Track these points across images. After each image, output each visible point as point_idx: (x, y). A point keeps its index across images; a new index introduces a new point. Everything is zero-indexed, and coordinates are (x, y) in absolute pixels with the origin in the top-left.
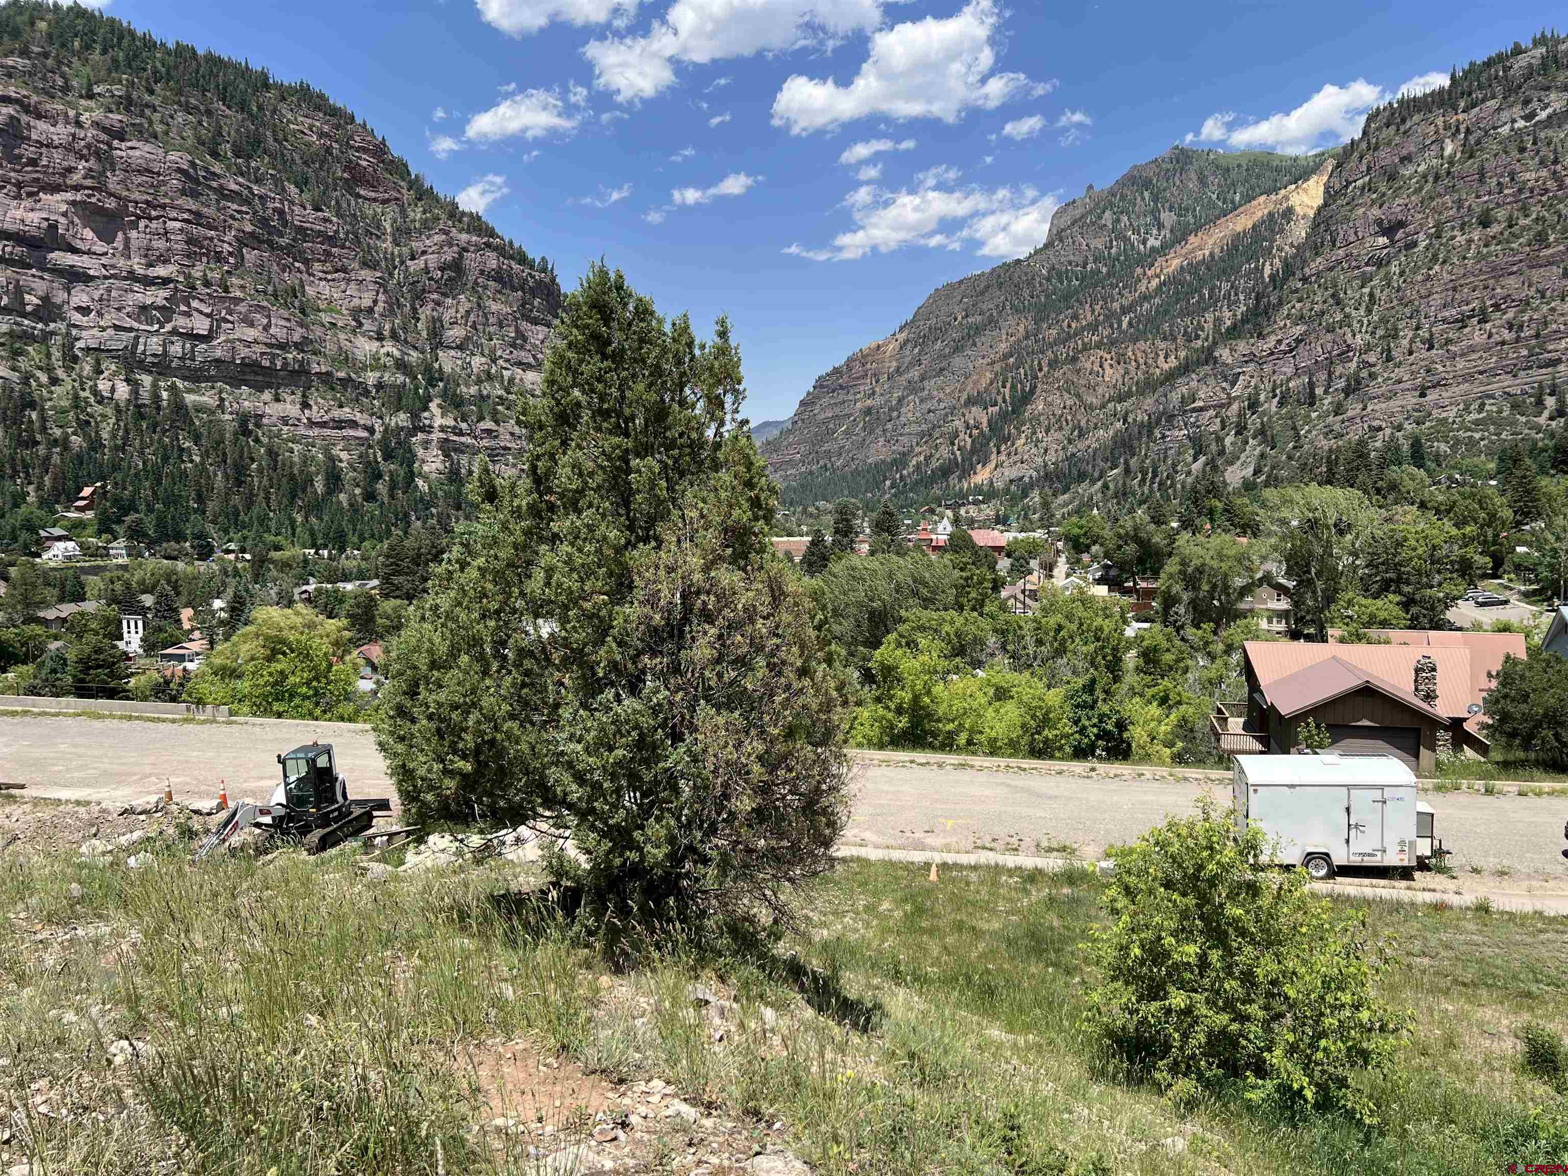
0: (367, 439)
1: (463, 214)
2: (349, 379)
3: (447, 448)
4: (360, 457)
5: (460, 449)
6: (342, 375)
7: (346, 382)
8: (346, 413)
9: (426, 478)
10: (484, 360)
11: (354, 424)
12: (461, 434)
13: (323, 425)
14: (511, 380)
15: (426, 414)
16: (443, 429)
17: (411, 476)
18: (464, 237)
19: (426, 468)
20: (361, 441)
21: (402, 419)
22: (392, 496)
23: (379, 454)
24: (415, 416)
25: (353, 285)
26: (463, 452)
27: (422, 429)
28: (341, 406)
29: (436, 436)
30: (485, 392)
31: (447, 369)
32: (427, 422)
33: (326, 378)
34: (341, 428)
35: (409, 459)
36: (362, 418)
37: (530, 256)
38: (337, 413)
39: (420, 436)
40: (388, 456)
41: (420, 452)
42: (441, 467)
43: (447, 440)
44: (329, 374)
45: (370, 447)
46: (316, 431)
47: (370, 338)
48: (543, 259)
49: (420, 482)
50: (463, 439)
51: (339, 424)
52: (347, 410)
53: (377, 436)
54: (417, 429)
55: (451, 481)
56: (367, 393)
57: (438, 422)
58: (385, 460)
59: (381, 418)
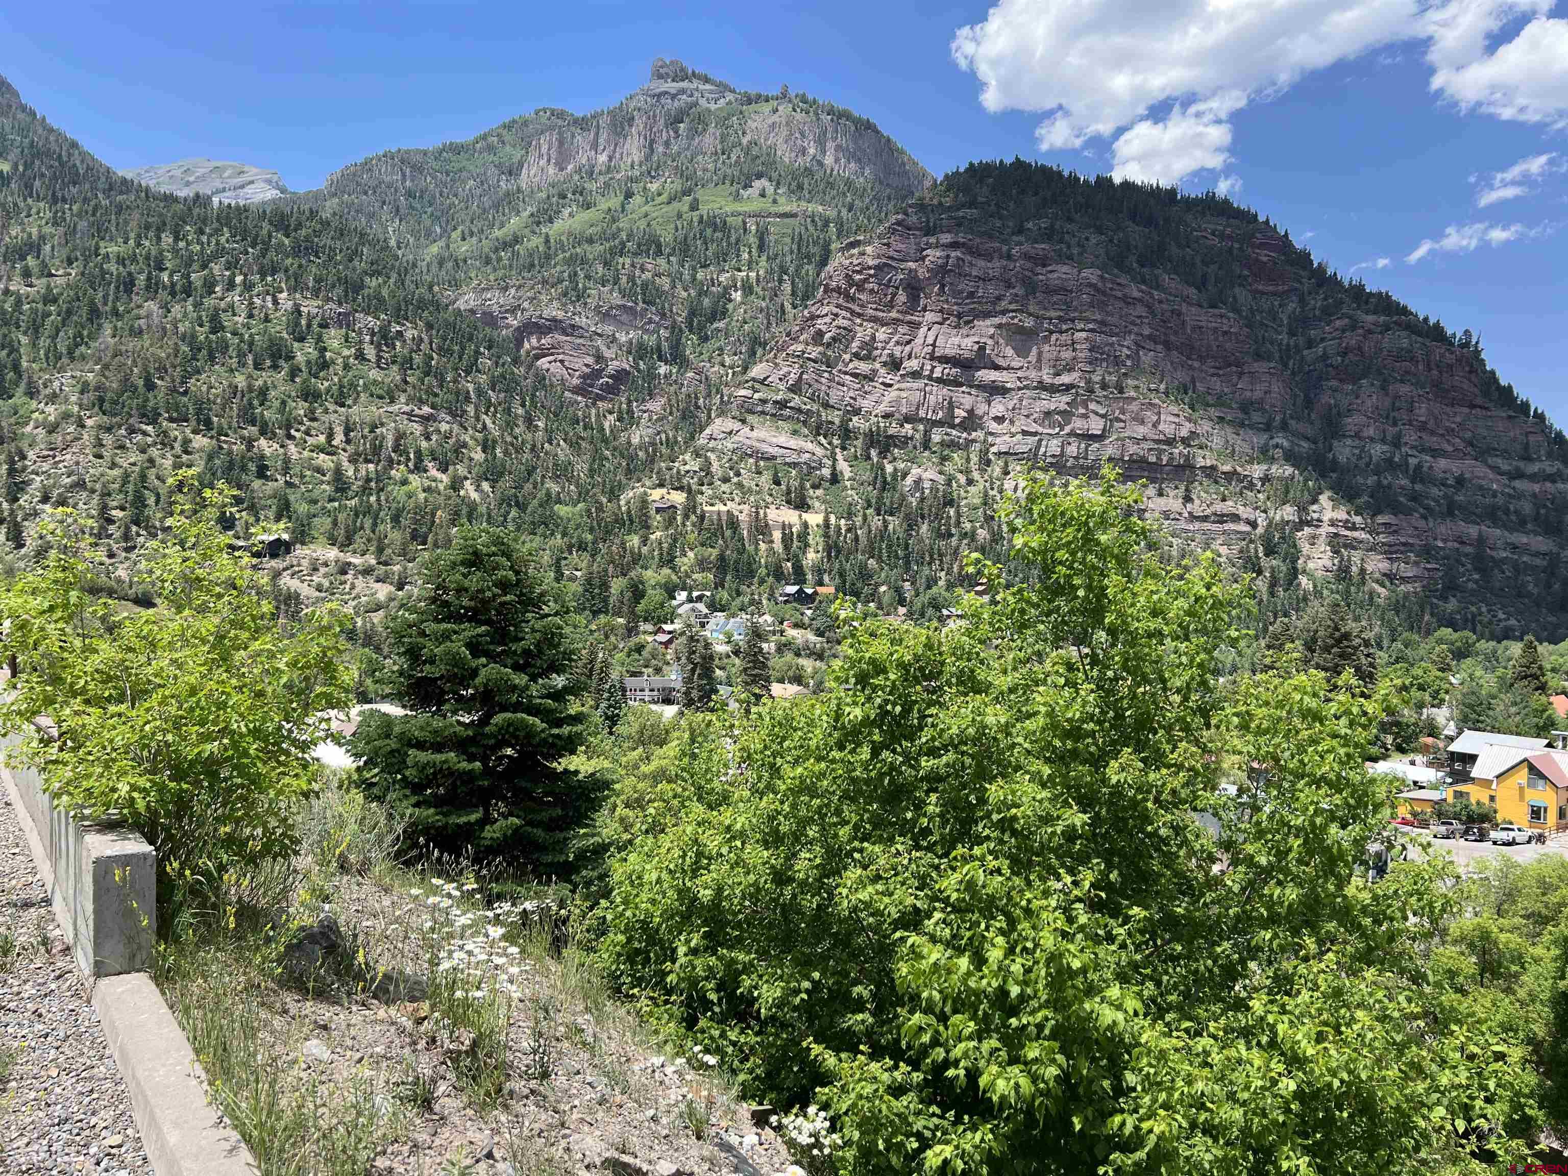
0: (1248, 533)
1: (1371, 294)
2: (1235, 472)
3: (1336, 544)
4: (1241, 552)
5: (1351, 545)
6: (1227, 468)
7: (1231, 476)
8: (1229, 506)
9: (1311, 577)
10: (1385, 448)
11: (1235, 518)
12: (1354, 528)
13: (1205, 519)
14: (1419, 467)
15: (1315, 507)
16: (1333, 523)
17: (1294, 573)
18: (1371, 318)
19: (1311, 565)
20: (1243, 536)
21: (1288, 512)
22: (1272, 594)
23: (1261, 549)
24: (1302, 509)
25: (1246, 378)
26: (1355, 548)
27: (1309, 524)
28: (1224, 500)
29: (1325, 530)
30: (1385, 482)
31: (1343, 459)
32: (1315, 516)
33: (1210, 472)
34: (1222, 522)
35: (1292, 557)
36: (1245, 512)
37: (1449, 332)
38: (1219, 507)
39: (1307, 530)
40: (1270, 551)
41: (1305, 548)
42: (1329, 564)
43: (1336, 535)
44: (1213, 468)
45: (1251, 541)
46: (1197, 525)
47: (1259, 430)
48: (1467, 332)
49: (1303, 580)
50: (1356, 534)
51: (1221, 518)
52: (1230, 503)
53: (1260, 530)
54: (1303, 523)
55: (1339, 579)
56: (1251, 486)
57: (1328, 515)
58: (1267, 555)
59: (1265, 511)
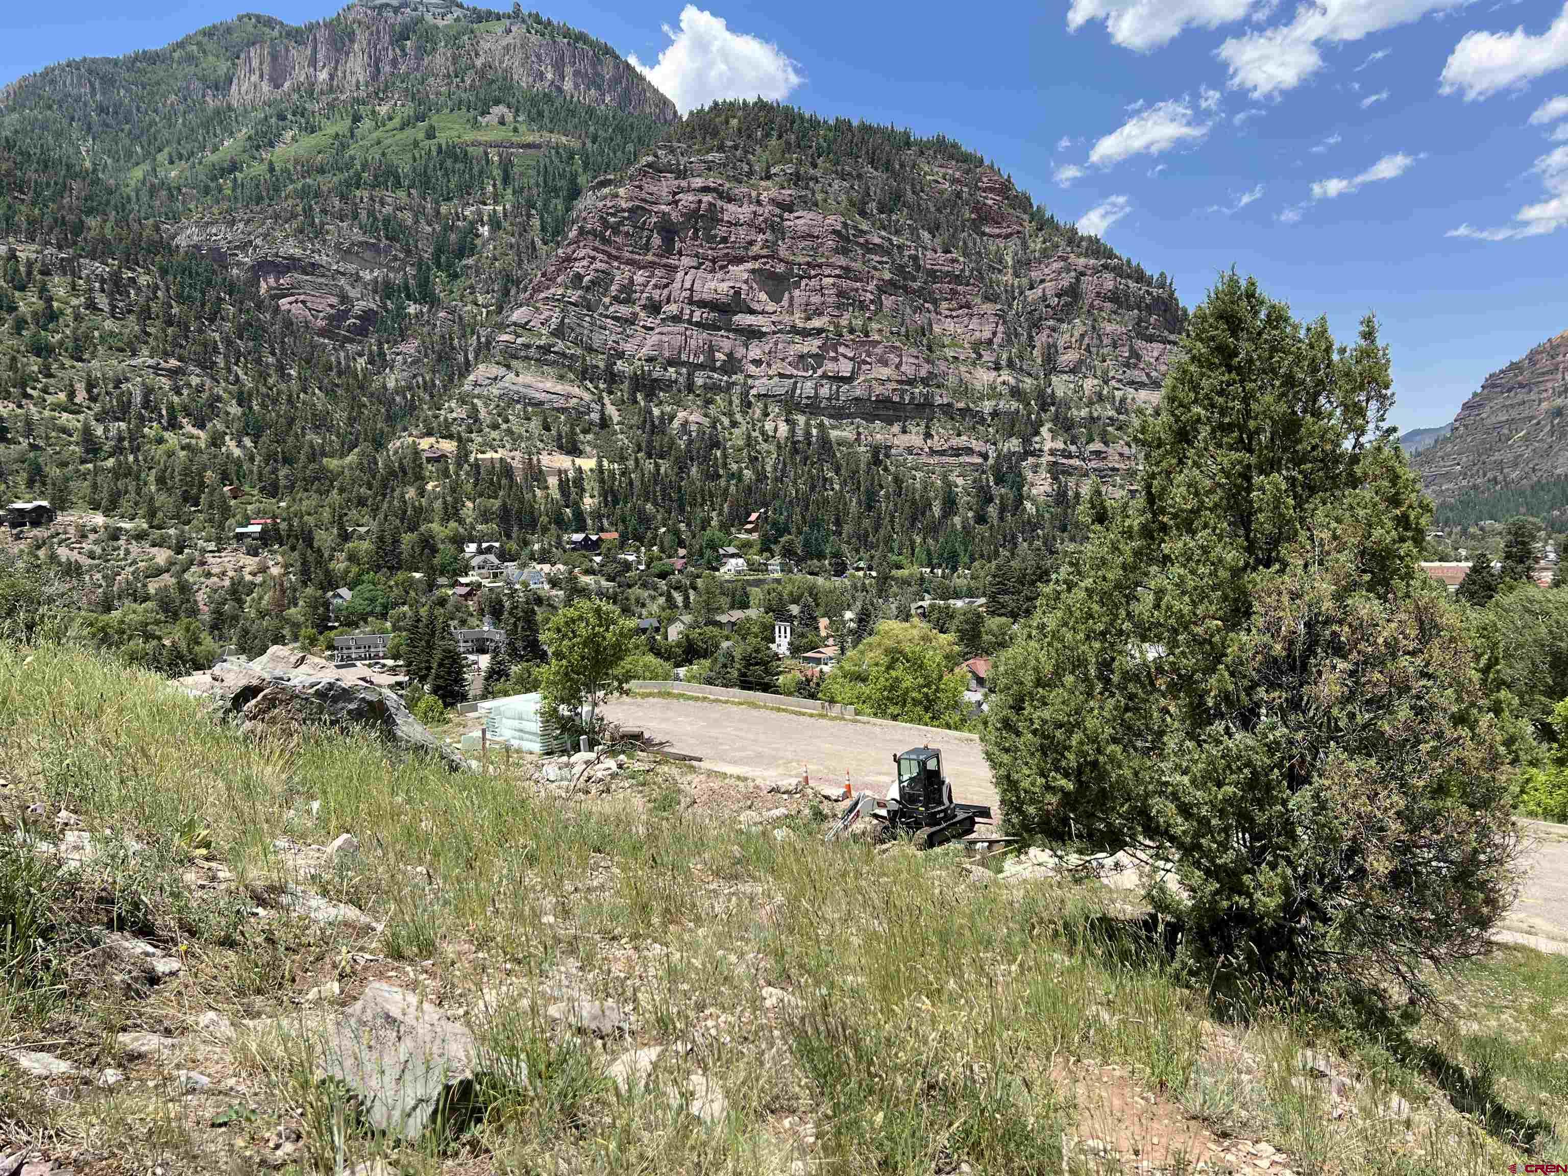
0: (981, 465)
1: (1082, 238)
2: (968, 409)
3: (1056, 471)
4: (974, 481)
5: (1068, 472)
6: (961, 405)
7: (965, 412)
8: (963, 441)
9: (1034, 501)
10: (1096, 382)
11: (969, 451)
12: (1070, 456)
13: (942, 453)
14: (1123, 400)
15: (1037, 439)
16: (1052, 452)
17: (1020, 499)
18: (1082, 261)
19: (1034, 491)
20: (977, 467)
21: (1014, 444)
22: (1001, 519)
23: (991, 479)
24: (1026, 441)
25: (975, 320)
26: (1070, 474)
27: (1033, 454)
28: (959, 435)
29: (1046, 459)
30: (1095, 414)
31: (1059, 393)
32: (1037, 446)
33: (947, 409)
34: (958, 455)
35: (1019, 483)
36: (976, 445)
37: (1148, 273)
38: (956, 442)
39: (1031, 460)
40: (999, 481)
41: (1029, 475)
42: (1049, 490)
43: (1055, 463)
44: (949, 405)
45: (984, 472)
46: (936, 459)
47: (988, 369)
48: (1162, 274)
49: (1028, 505)
50: (1072, 462)
51: (957, 452)
52: (964, 438)
53: (991, 461)
54: (1027, 453)
55: (1058, 503)
56: (982, 421)
57: (1048, 446)
58: (997, 484)
59: (995, 444)
